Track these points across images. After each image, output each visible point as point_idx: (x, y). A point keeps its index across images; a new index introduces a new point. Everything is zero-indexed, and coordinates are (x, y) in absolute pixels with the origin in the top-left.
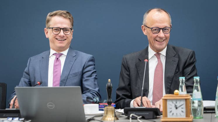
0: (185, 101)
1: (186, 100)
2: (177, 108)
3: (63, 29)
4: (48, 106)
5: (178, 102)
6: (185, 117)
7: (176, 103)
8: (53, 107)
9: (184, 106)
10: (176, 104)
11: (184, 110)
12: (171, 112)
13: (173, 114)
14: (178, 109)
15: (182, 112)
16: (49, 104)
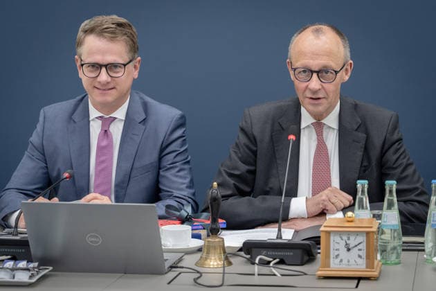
0: (365, 235)
1: (368, 233)
2: (349, 250)
3: (106, 66)
4: (89, 239)
5: (352, 238)
6: (363, 267)
7: (349, 239)
8: (98, 242)
9: (363, 246)
10: (348, 242)
11: (363, 253)
12: (337, 256)
13: (341, 261)
14: (351, 251)
15: (360, 256)
16: (91, 236)
